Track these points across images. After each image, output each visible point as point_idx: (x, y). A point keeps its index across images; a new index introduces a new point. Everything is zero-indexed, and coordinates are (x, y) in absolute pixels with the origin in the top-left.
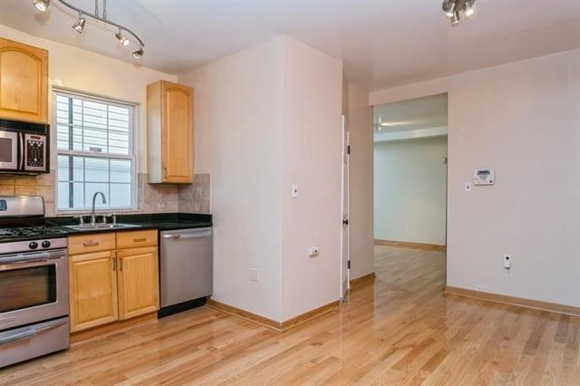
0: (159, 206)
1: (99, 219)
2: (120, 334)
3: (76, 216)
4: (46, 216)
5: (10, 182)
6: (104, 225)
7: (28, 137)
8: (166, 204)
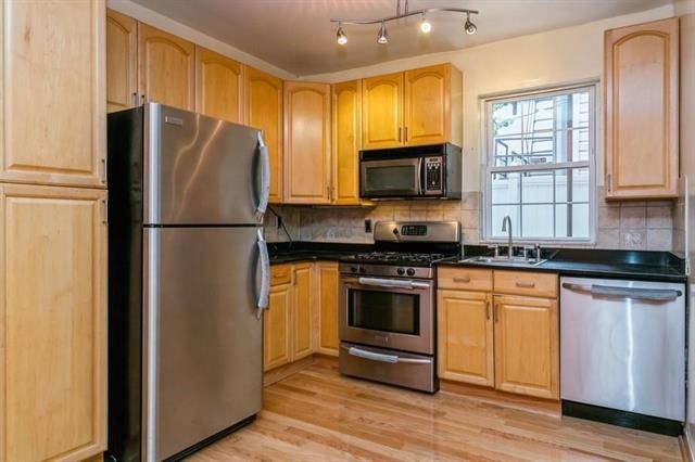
0: (628, 237)
1: (517, 252)
2: (497, 407)
3: (490, 246)
4: (463, 243)
5: (440, 207)
6: (521, 262)
7: (427, 160)
8: (644, 236)
